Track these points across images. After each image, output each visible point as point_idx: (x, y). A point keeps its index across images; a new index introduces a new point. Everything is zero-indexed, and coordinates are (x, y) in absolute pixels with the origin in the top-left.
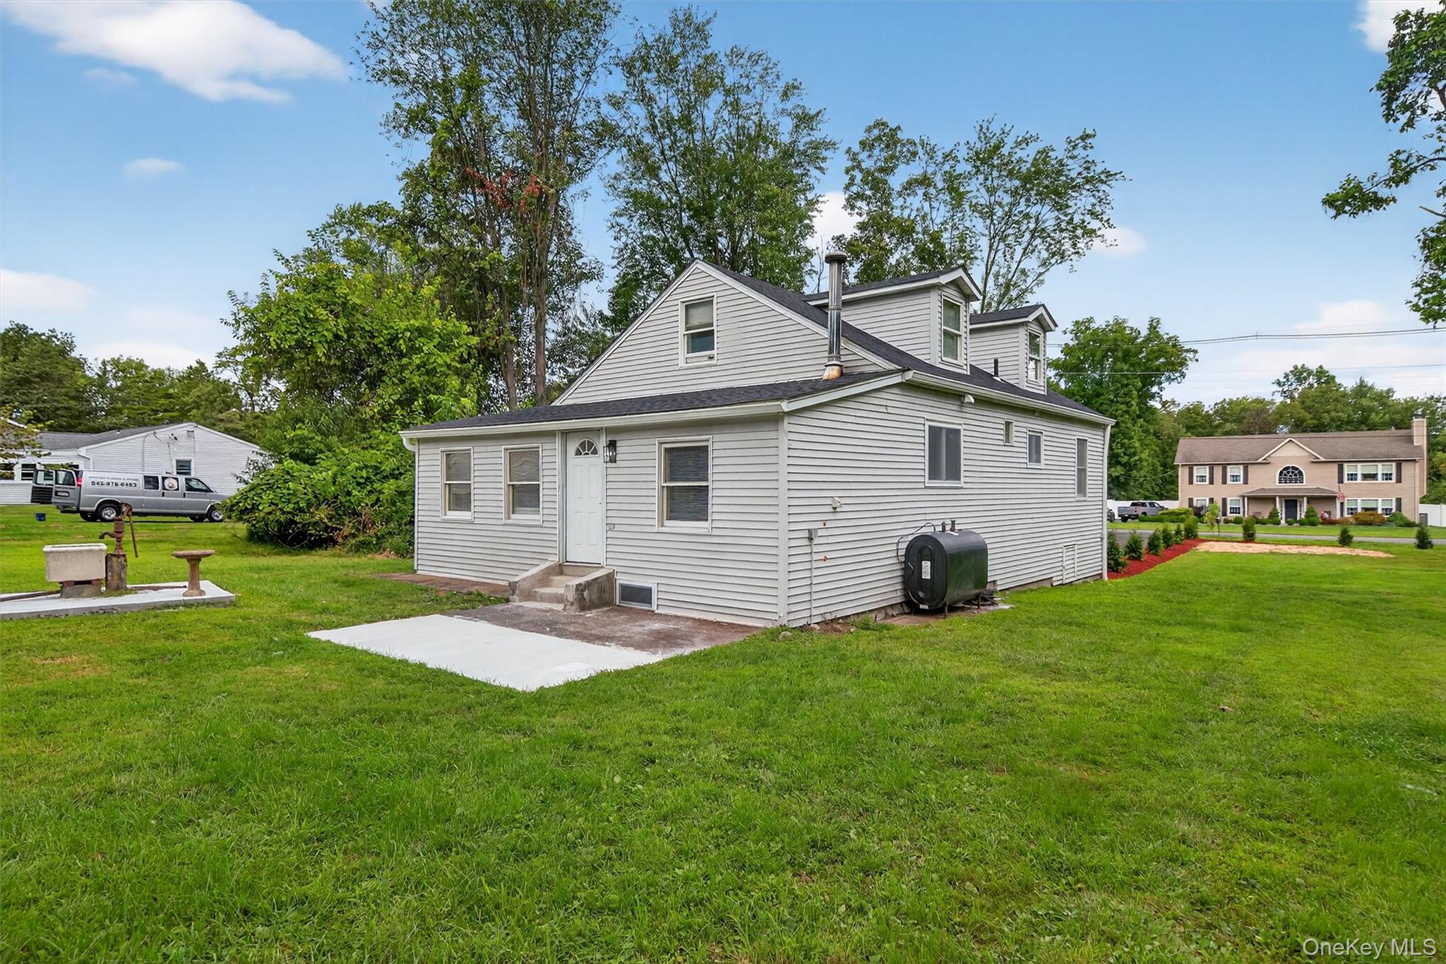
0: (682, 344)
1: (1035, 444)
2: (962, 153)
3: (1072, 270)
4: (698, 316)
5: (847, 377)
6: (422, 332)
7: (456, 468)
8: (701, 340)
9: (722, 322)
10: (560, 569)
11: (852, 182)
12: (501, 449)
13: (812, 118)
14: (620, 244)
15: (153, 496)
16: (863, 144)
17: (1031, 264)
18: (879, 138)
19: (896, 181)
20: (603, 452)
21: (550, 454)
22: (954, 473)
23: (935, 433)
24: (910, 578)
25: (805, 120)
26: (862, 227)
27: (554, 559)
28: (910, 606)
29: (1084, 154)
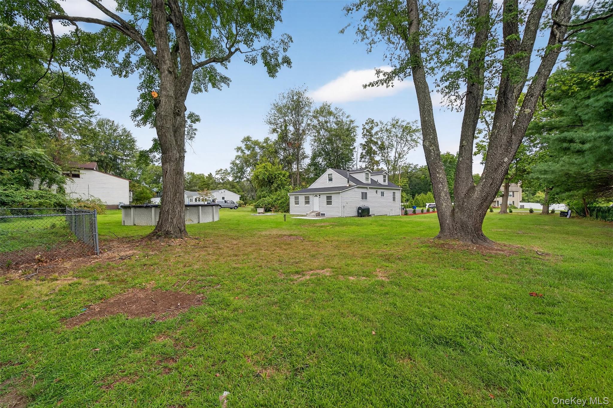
0: (328, 180)
1: (383, 194)
2: (389, 124)
3: (415, 150)
4: (330, 176)
5: (350, 186)
6: (280, 174)
7: (297, 198)
8: (330, 180)
9: (333, 177)
10: (312, 212)
11: (364, 132)
12: (304, 197)
13: (353, 122)
14: (313, 148)
15: (226, 204)
16: (366, 123)
17: (406, 149)
18: (369, 122)
19: (373, 132)
20: (318, 197)
21: (311, 197)
22: (366, 198)
23: (362, 193)
24: (358, 212)
25: (352, 121)
26: (366, 142)
27: (312, 211)
28: (358, 216)
29: (416, 124)
